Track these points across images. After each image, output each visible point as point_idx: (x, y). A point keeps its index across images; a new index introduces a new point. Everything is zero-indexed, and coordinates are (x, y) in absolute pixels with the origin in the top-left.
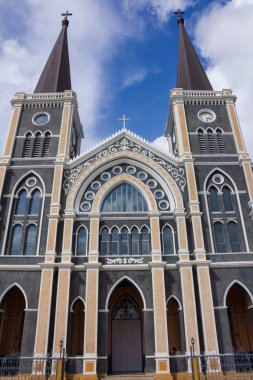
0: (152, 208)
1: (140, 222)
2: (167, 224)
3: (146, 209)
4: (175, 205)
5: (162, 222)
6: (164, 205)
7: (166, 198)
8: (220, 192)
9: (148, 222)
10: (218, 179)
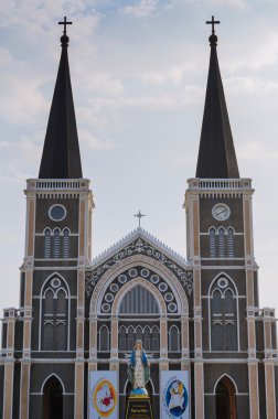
0: (162, 311)
1: (151, 324)
2: (174, 325)
3: (157, 311)
4: (182, 309)
5: (170, 324)
6: (172, 307)
7: (175, 301)
8: (223, 297)
9: (158, 323)
10: (223, 283)
